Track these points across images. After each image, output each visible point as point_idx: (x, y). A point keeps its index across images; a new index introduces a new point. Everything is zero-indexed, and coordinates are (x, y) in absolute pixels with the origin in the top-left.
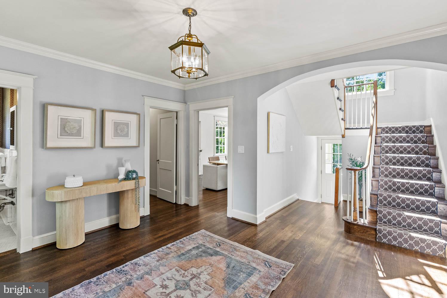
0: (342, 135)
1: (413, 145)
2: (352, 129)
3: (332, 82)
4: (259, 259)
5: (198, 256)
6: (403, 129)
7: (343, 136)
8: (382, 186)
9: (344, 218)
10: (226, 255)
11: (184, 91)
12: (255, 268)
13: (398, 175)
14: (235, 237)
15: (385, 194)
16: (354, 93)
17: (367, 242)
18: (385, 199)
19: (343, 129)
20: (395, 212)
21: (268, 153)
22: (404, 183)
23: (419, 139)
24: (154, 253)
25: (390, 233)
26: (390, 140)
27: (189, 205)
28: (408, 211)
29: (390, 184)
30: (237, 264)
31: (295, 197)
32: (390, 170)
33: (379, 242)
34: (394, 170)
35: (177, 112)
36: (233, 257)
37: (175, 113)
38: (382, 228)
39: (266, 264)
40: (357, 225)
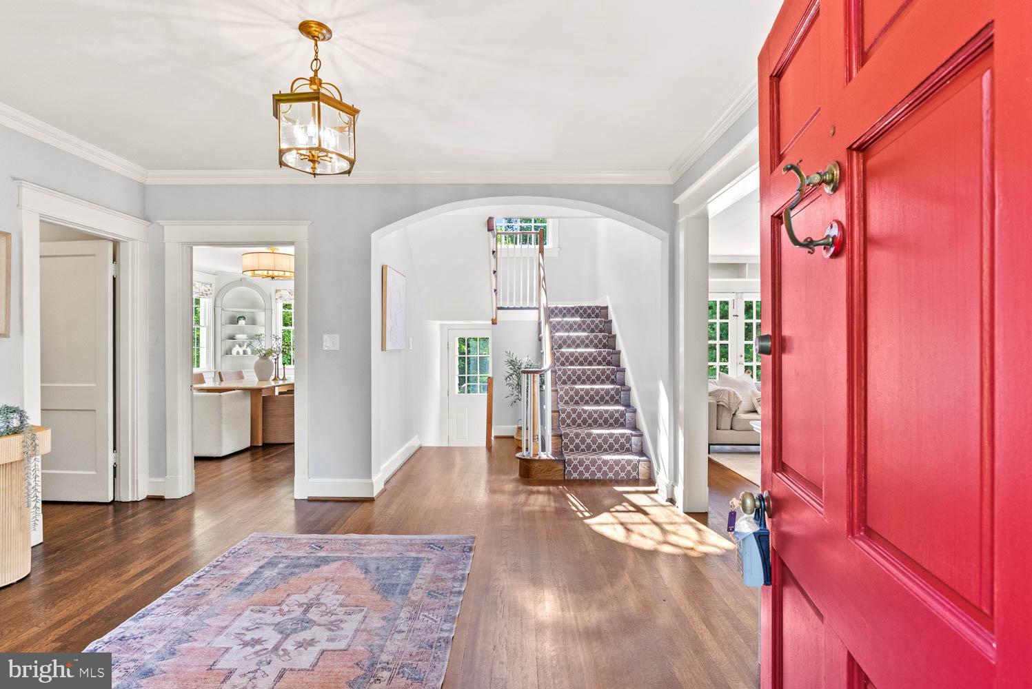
0: (492, 320)
1: (592, 335)
2: (508, 308)
3: (490, 220)
4: (416, 544)
5: (284, 578)
6: (576, 311)
7: (494, 322)
8: (562, 398)
9: (518, 455)
10: (348, 557)
11: (144, 188)
12: (417, 559)
13: (580, 380)
14: (343, 526)
15: (569, 409)
16: (518, 246)
17: (555, 483)
18: (569, 416)
19: (495, 308)
20: (583, 432)
21: (382, 350)
22: (588, 389)
23: (597, 326)
24: (158, 606)
25: (581, 462)
26: (563, 327)
27: (166, 497)
28: (596, 428)
29: (572, 393)
30: (381, 563)
31: (414, 443)
32: (569, 373)
33: (568, 480)
34: (574, 372)
35: (116, 244)
36: (364, 556)
37: (110, 245)
38: (572, 457)
39: (432, 548)
40: (540, 461)
